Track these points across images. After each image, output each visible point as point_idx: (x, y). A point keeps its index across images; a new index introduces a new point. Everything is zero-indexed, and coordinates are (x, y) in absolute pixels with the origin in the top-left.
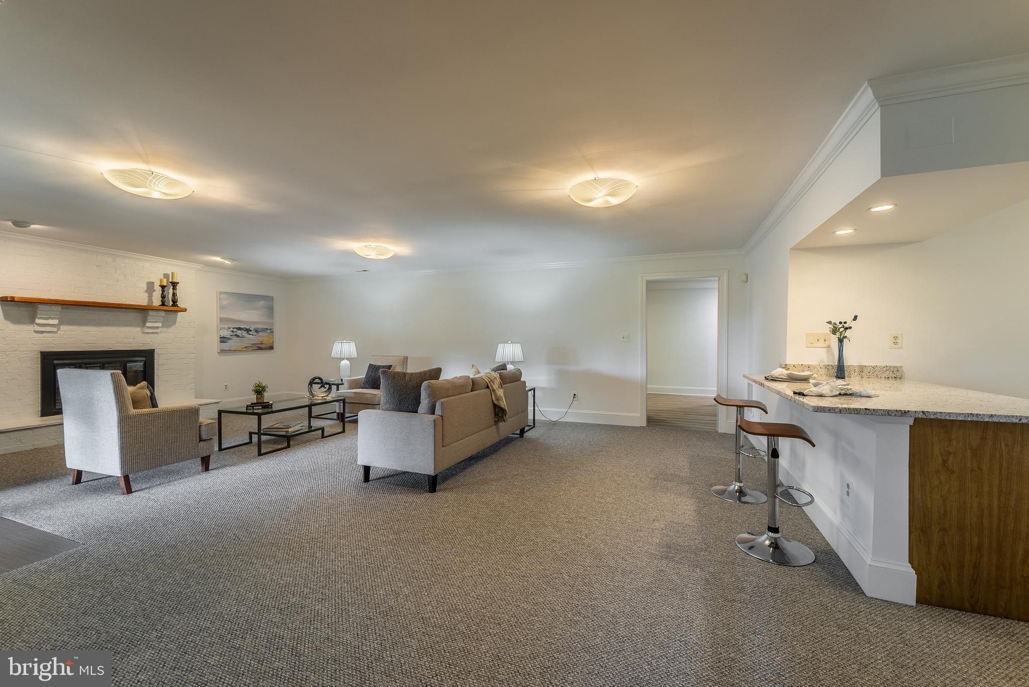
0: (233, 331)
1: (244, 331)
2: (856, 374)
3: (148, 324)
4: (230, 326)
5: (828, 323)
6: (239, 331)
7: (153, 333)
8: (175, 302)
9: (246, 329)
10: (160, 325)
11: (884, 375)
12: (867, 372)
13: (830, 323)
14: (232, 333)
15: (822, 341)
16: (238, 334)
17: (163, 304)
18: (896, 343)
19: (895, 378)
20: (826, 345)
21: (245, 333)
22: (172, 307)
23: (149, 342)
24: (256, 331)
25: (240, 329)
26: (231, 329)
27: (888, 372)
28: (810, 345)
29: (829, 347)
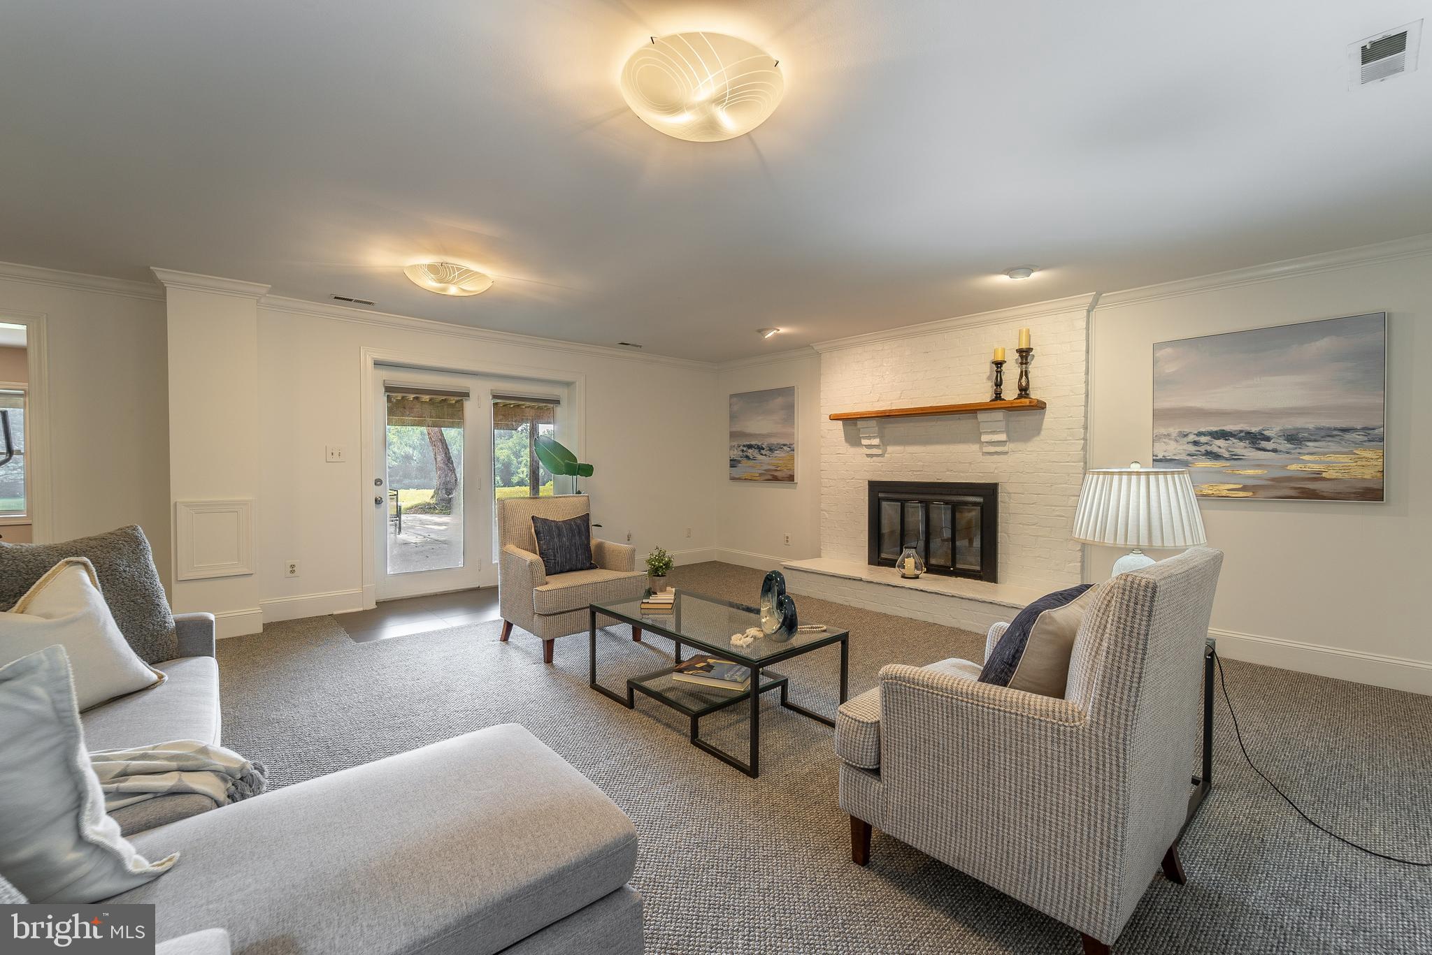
0: (1196, 443)
1: (1241, 439)
3: (985, 438)
4: (1187, 430)
6: (1221, 442)
7: (996, 453)
8: (1024, 391)
9: (1248, 433)
10: (1003, 437)
14: (1192, 449)
16: (1215, 449)
17: (998, 396)
21: (1240, 447)
22: (1019, 401)
23: (991, 471)
24: (1293, 438)
25: (1224, 435)
26: (1192, 438)
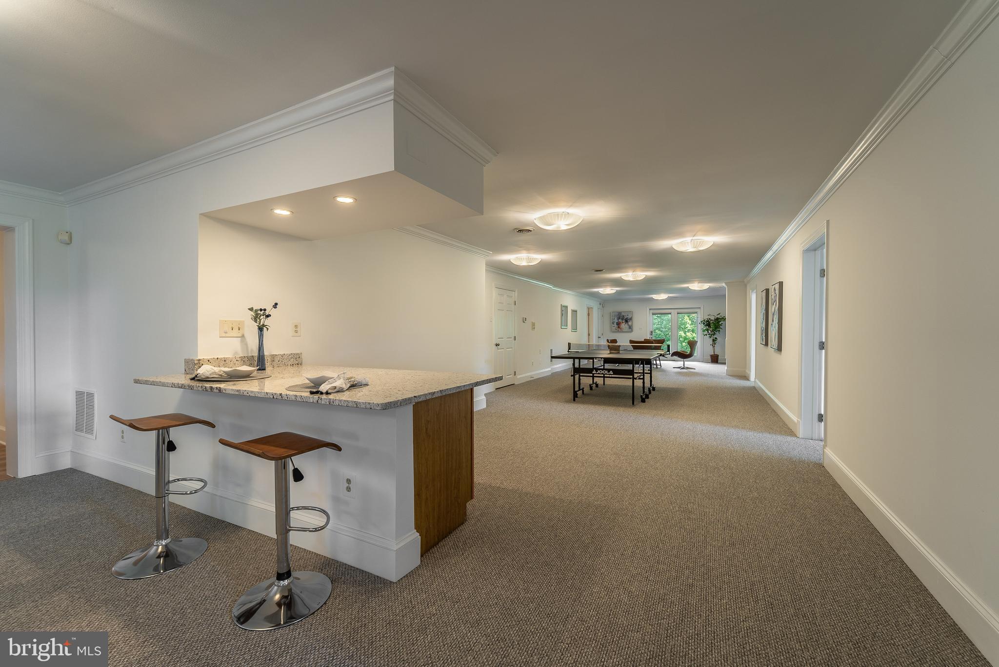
2: (269, 363)
5: (249, 309)
11: (290, 363)
12: (277, 361)
13: (251, 309)
15: (236, 330)
18: (296, 332)
19: (298, 364)
20: (240, 335)
27: (292, 359)
28: (224, 335)
29: (243, 336)
